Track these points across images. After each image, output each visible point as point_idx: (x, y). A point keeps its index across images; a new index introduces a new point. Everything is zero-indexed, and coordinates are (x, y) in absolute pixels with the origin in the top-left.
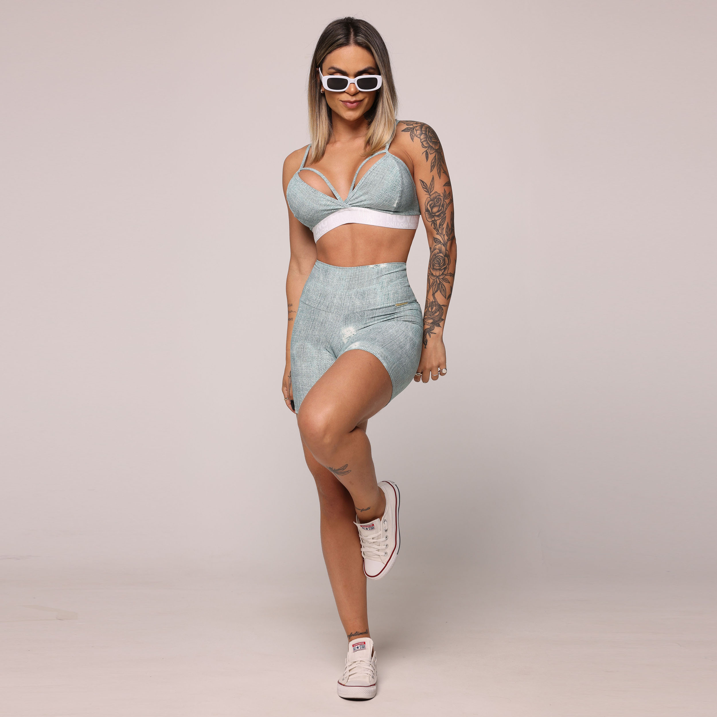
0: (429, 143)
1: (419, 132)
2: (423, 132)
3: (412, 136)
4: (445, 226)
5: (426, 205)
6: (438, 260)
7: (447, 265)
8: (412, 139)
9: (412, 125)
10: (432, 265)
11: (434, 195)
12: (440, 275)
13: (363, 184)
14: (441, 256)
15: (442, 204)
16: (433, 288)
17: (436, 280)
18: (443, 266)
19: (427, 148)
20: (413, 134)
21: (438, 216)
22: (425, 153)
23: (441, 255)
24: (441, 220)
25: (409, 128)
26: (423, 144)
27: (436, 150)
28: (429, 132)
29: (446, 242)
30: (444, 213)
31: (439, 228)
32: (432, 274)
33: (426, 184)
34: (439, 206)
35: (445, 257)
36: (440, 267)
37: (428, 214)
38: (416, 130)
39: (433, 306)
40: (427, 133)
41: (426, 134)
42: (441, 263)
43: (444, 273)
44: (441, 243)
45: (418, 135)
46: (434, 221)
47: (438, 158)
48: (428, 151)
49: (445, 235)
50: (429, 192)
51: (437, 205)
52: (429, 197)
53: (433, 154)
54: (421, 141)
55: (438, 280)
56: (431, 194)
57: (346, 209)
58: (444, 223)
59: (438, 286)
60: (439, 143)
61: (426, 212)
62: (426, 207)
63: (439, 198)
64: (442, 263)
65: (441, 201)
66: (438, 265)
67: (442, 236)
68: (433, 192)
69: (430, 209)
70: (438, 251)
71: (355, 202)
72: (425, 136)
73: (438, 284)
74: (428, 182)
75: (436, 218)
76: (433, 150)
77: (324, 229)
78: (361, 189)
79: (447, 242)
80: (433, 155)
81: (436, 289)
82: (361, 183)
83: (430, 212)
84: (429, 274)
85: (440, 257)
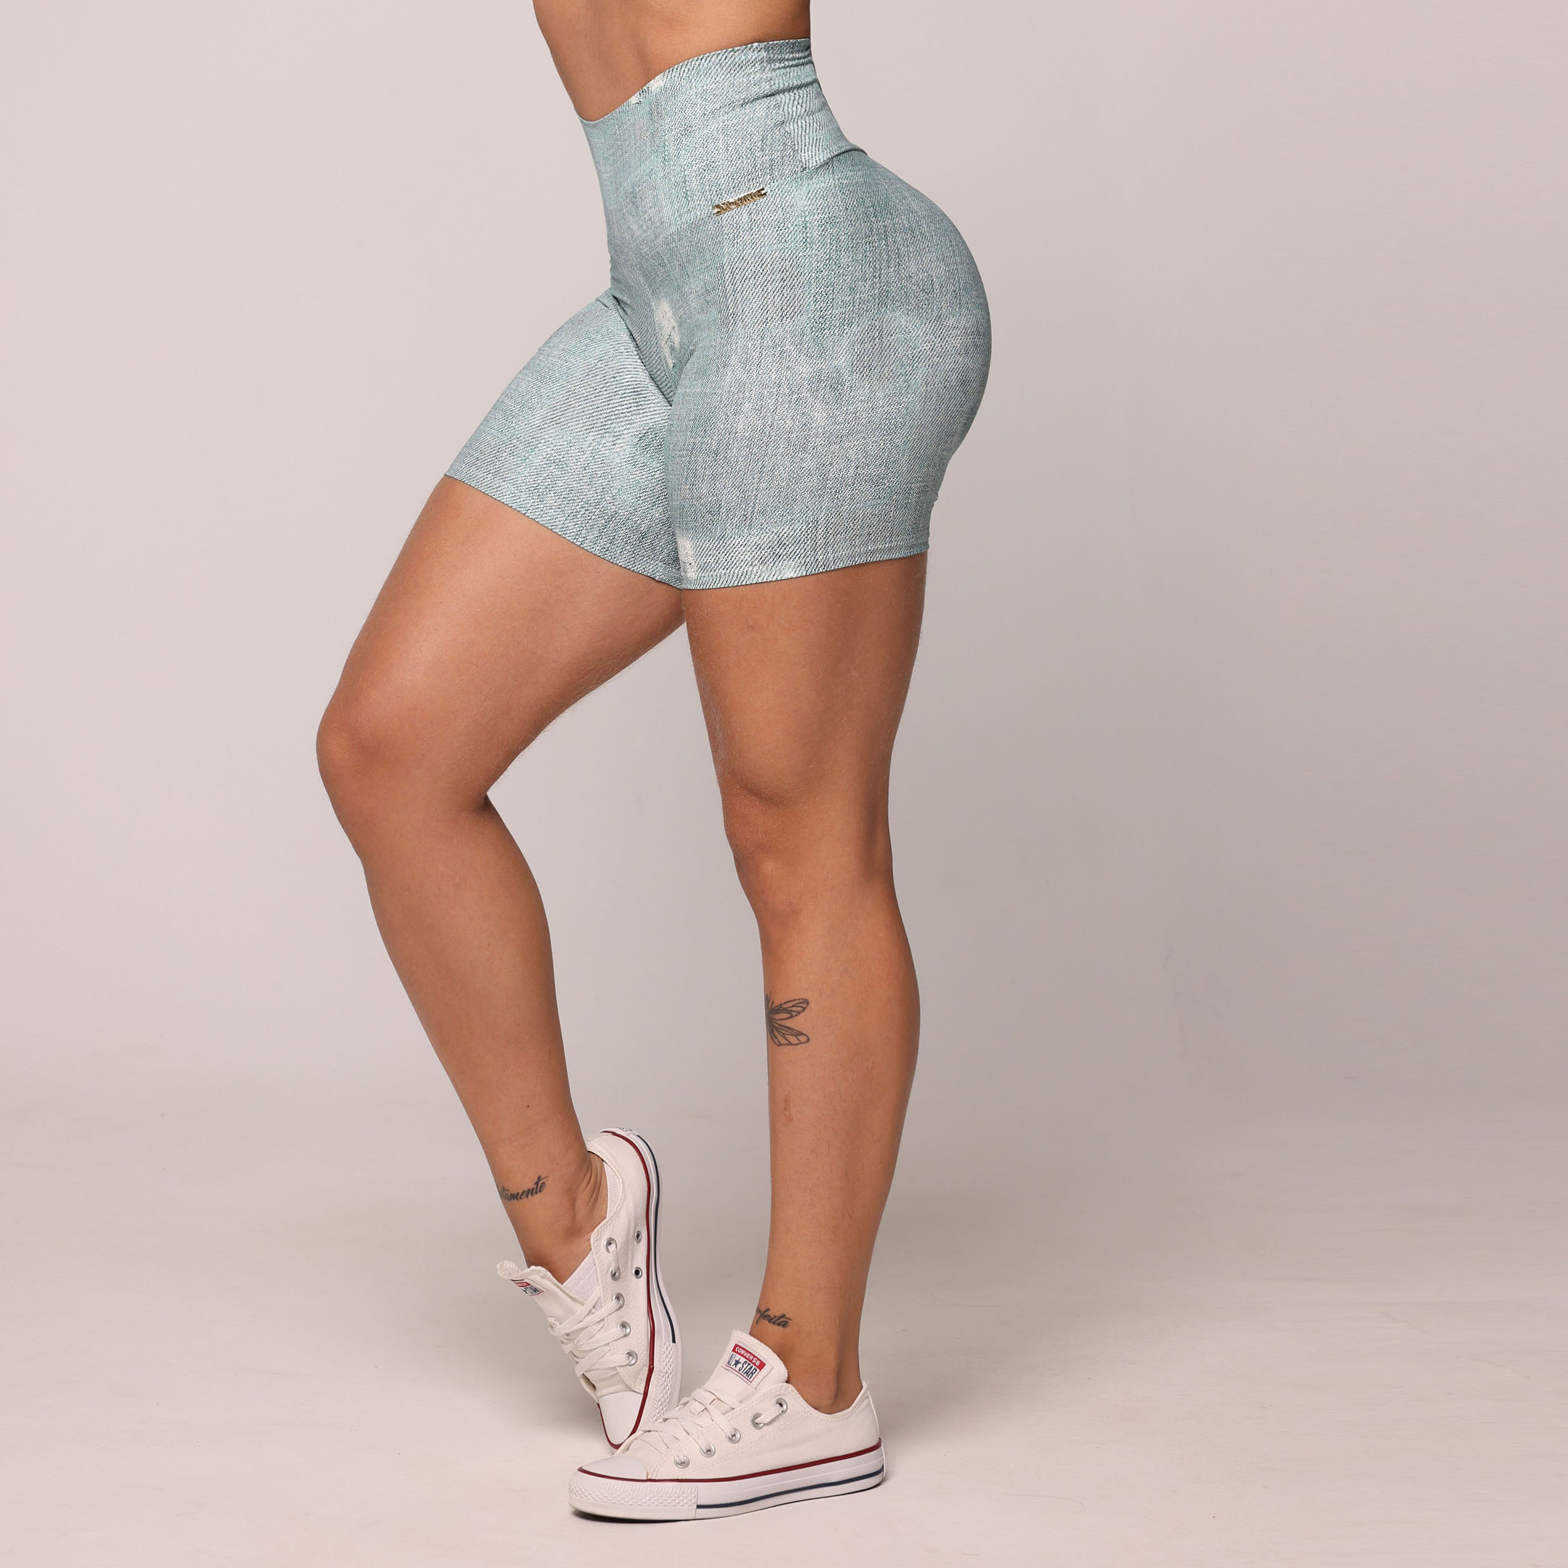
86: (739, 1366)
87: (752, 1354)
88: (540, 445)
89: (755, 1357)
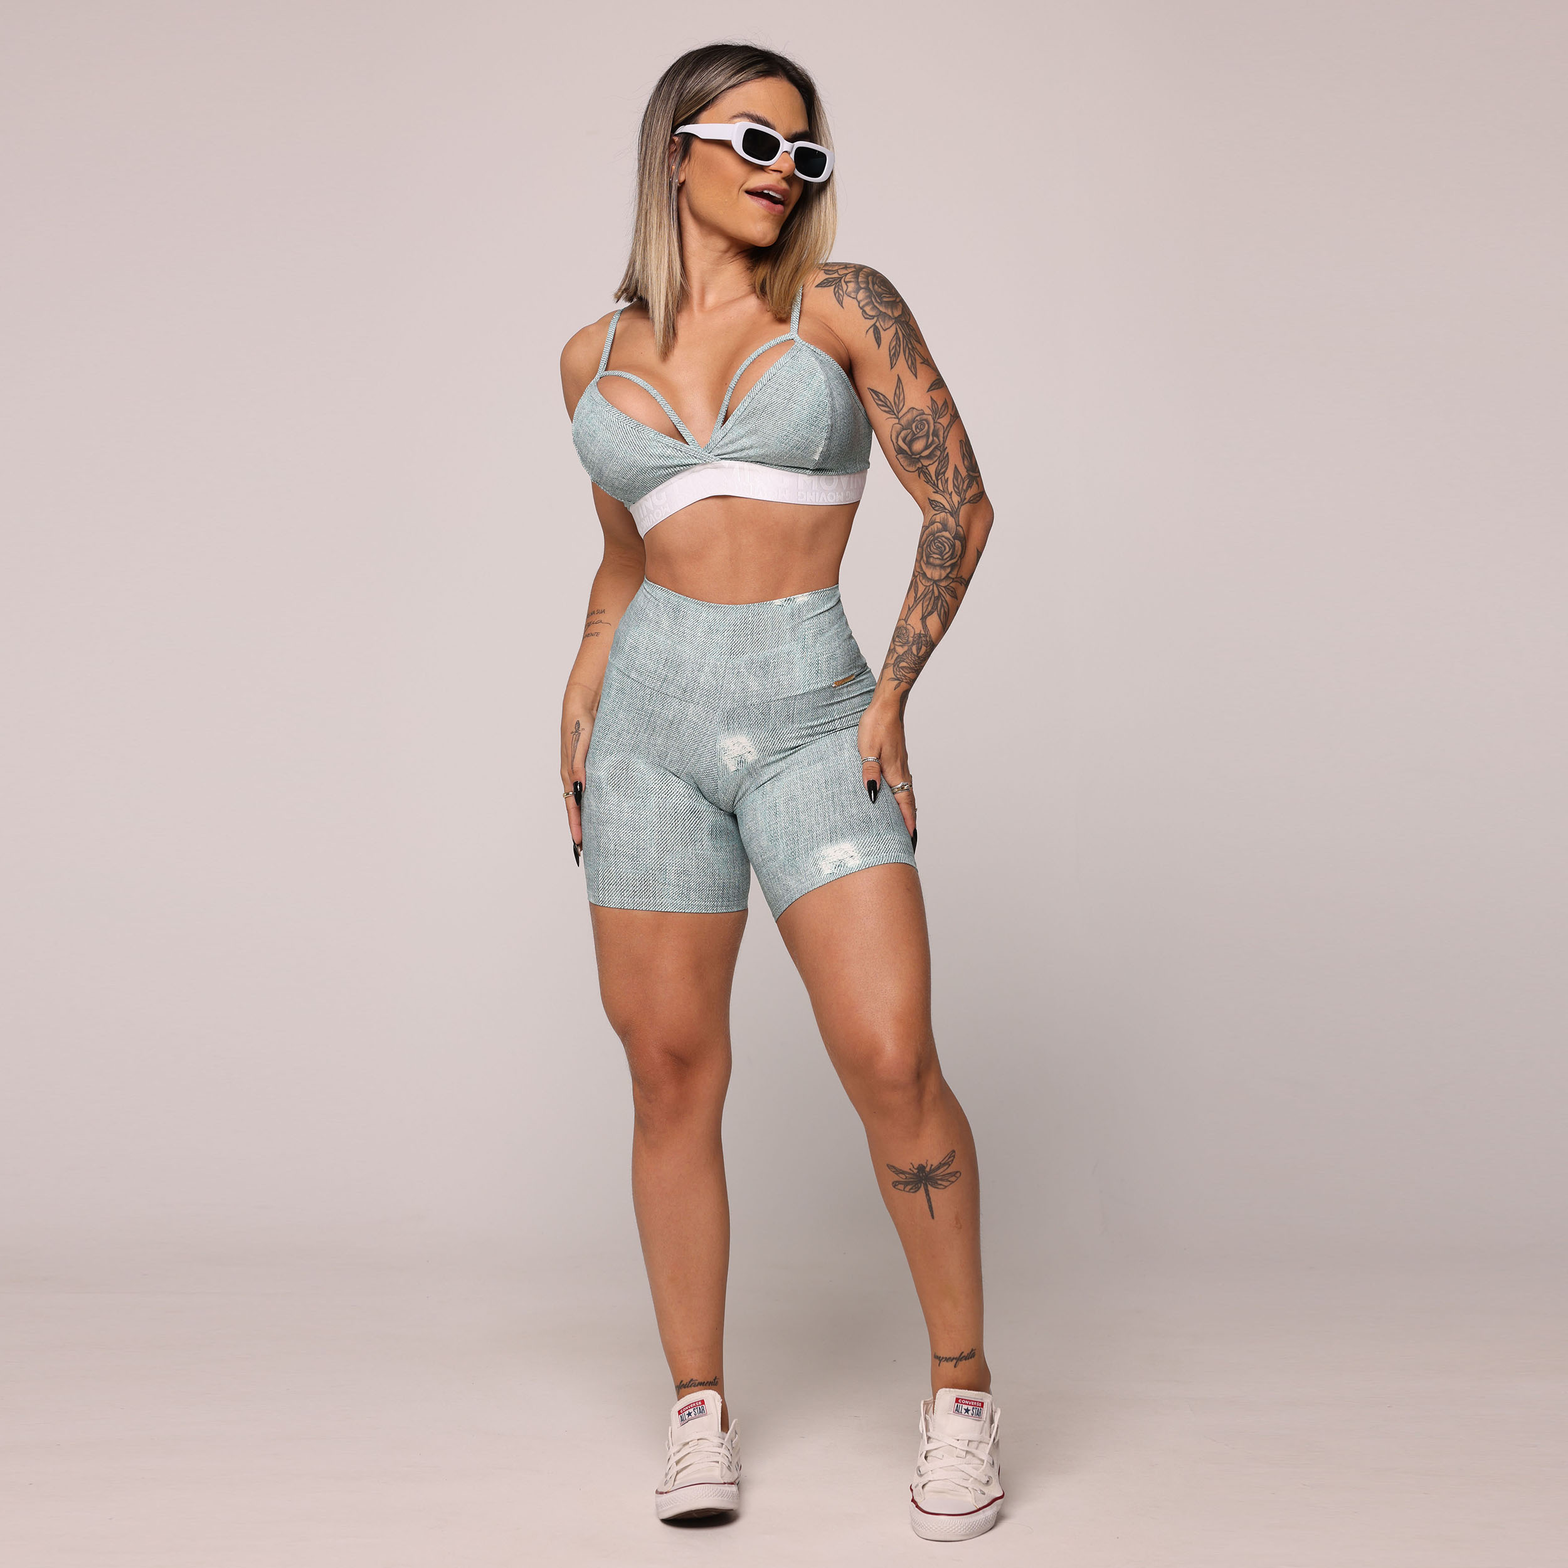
0: (878, 307)
1: (852, 286)
2: (862, 286)
3: (839, 297)
4: (950, 474)
5: (894, 441)
6: (940, 545)
7: (958, 557)
8: (841, 303)
9: (837, 271)
10: (926, 555)
11: (909, 416)
12: (942, 578)
13: (747, 411)
14: (946, 538)
15: (934, 430)
16: (923, 604)
17: (931, 587)
18: (950, 560)
19: (875, 319)
20: (841, 292)
21: (928, 457)
22: (872, 329)
23: (946, 534)
24: (939, 464)
25: (831, 280)
26: (864, 311)
27: (896, 318)
28: (873, 284)
29: (956, 507)
30: (942, 448)
31: (937, 481)
32: (924, 574)
33: (884, 396)
34: (927, 435)
35: (956, 541)
36: (943, 562)
37: (905, 457)
38: (846, 283)
39: (920, 645)
40: (871, 286)
41: (867, 289)
42: (945, 553)
43: (950, 575)
44: (947, 511)
45: (851, 292)
46: (922, 468)
47: (903, 334)
48: (878, 324)
49: (954, 494)
50: (895, 412)
51: (920, 434)
52: (898, 422)
53: (891, 328)
54: (861, 305)
55: (935, 588)
56: (900, 415)
57: (709, 466)
58: (947, 469)
59: (934, 603)
60: (902, 301)
61: (898, 454)
62: (895, 444)
63: (922, 420)
64: (949, 552)
65: (928, 424)
66: (939, 557)
67: (948, 497)
68: (905, 410)
69: (905, 447)
70: (940, 526)
71: (729, 450)
72: (867, 294)
73: (935, 597)
74: (888, 390)
75: (926, 462)
76: (889, 319)
77: (660, 509)
78: (741, 421)
79: (959, 509)
80: (892, 331)
81: (930, 608)
82: (742, 410)
83: (907, 454)
84: (916, 574)
85: (943, 538)
86: (970, 1412)
87: (974, 1401)
88: (667, 868)
89: (977, 1402)
